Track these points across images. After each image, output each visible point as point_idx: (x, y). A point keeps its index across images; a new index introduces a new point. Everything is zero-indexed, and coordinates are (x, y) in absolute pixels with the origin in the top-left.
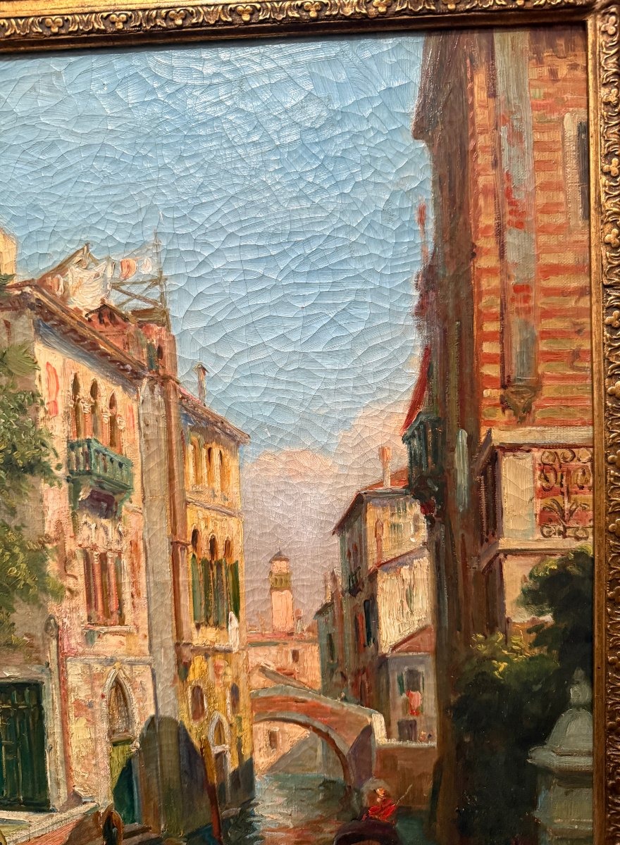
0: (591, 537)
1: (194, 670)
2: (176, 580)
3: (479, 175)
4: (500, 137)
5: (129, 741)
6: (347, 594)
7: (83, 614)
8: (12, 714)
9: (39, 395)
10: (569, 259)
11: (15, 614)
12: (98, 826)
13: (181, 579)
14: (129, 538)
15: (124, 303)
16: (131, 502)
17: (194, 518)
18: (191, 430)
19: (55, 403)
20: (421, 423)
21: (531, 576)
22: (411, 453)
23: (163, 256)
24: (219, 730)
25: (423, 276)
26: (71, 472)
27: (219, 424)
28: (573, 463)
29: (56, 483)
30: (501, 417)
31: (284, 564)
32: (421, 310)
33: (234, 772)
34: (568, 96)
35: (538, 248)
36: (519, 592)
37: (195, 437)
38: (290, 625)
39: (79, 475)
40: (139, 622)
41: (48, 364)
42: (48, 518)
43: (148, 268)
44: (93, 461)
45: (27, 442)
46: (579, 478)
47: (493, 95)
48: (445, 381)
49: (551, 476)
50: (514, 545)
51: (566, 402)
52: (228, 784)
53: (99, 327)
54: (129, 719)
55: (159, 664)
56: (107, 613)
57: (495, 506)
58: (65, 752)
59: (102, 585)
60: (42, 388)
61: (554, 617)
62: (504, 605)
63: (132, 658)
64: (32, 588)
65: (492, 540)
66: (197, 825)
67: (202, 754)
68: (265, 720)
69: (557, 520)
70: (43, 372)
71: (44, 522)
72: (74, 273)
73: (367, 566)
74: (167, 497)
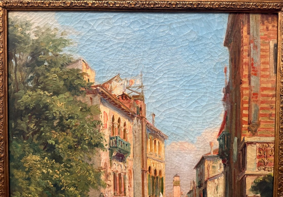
0: (273, 171)
2: (143, 182)
3: (244, 58)
4: (250, 47)
6: (198, 187)
7: (112, 192)
9: (101, 122)
10: (270, 85)
11: (89, 192)
13: (145, 182)
14: (129, 168)
15: (130, 93)
16: (129, 157)
17: (150, 163)
18: (150, 134)
19: (106, 124)
20: (223, 135)
21: (254, 182)
22: (220, 144)
23: (143, 79)
25: (226, 89)
26: (110, 147)
27: (159, 133)
28: (268, 148)
29: (105, 150)
30: (248, 133)
31: (178, 178)
32: (225, 99)
34: (271, 35)
35: (261, 82)
36: (250, 187)
37: (151, 136)
39: (113, 148)
40: (131, 195)
41: (104, 112)
42: (102, 162)
43: (138, 83)
44: (118, 143)
45: (96, 137)
46: (270, 152)
47: (249, 34)
48: (231, 122)
49: (262, 152)
50: (250, 173)
51: (267, 129)
53: (121, 101)
56: (120, 192)
57: (244, 161)
59: (119, 183)
60: (102, 120)
61: (261, 194)
62: (246, 191)
64: (95, 184)
65: (243, 171)
69: (263, 165)
70: (103, 114)
71: (100, 163)
72: (114, 83)
73: (204, 179)
74: (141, 155)
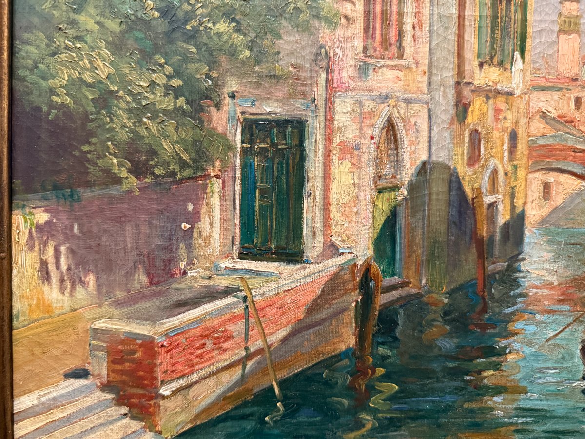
1: (472, 113)
2: (461, 14)
5: (396, 188)
7: (359, 44)
8: (270, 155)
11: (281, 42)
12: (354, 280)
13: (467, 13)
24: (494, 179)
31: (574, 6)
33: (505, 224)
38: (575, 71)
40: (419, 57)
52: (498, 237)
54: (398, 163)
55: (437, 104)
58: (325, 198)
59: (382, 13)
63: (409, 95)
64: (302, 12)
66: (461, 280)
67: (473, 203)
68: (542, 169)
